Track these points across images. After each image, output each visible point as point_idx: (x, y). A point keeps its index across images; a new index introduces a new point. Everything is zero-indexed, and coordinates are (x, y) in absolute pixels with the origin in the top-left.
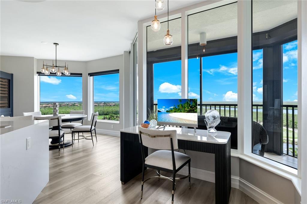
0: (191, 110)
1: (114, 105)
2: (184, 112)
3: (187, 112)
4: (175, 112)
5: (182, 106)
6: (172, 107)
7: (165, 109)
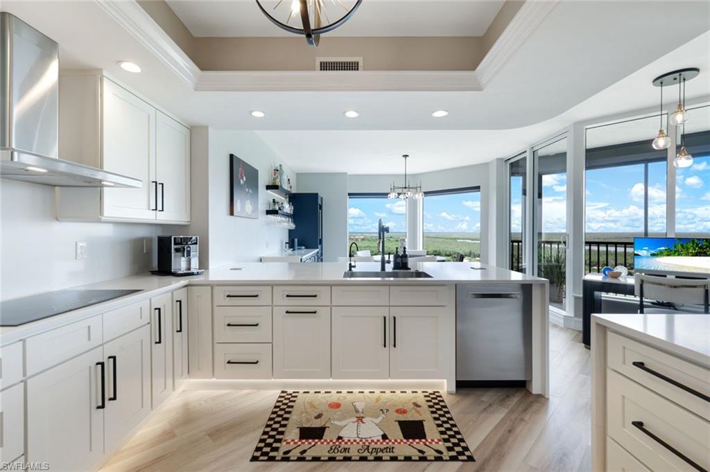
0: (700, 253)
1: (363, 239)
2: (687, 255)
3: (692, 256)
4: (668, 255)
5: (682, 246)
6: (663, 248)
7: (648, 251)
